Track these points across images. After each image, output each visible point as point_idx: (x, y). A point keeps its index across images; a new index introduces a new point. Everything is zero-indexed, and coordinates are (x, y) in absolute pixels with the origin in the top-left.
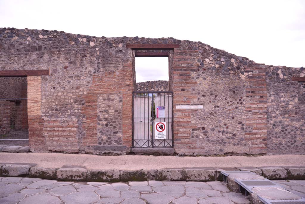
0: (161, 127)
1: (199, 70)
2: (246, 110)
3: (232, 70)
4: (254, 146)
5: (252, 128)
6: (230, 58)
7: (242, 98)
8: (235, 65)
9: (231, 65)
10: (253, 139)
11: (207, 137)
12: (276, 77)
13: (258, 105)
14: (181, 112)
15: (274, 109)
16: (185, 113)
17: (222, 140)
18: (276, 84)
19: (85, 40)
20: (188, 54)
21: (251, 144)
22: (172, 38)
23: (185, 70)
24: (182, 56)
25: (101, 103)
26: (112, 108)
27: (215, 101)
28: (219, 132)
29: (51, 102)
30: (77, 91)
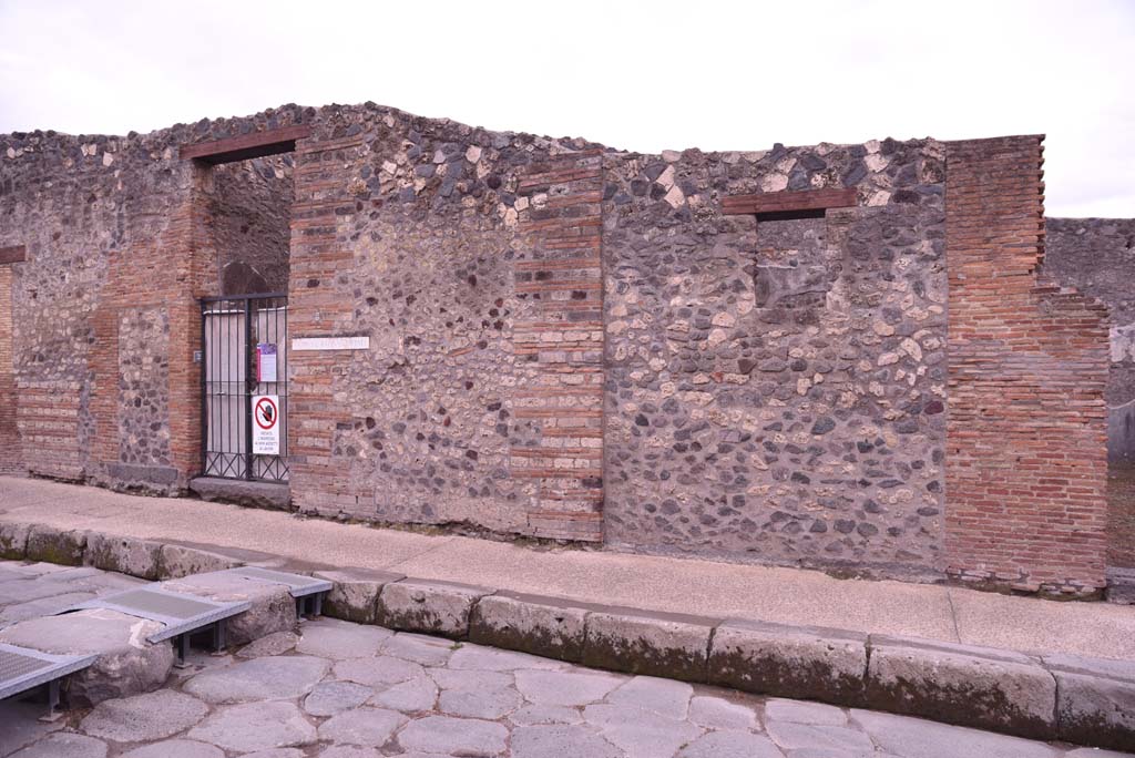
1: (360, 207)
2: (514, 351)
3: (470, 192)
4: (548, 504)
5: (537, 430)
6: (466, 149)
7: (499, 302)
8: (482, 172)
9: (466, 176)
10: (545, 478)
11: (383, 456)
12: (649, 201)
13: (563, 332)
14: (306, 362)
15: (642, 348)
16: (315, 365)
17: (432, 471)
18: (646, 237)
19: (93, 149)
20: (334, 153)
21: (535, 496)
22: (292, 107)
23: (320, 213)
24: (317, 165)
25: (126, 337)
26: (148, 351)
27: (407, 319)
28: (420, 437)
29: (30, 335)
30: (78, 302)
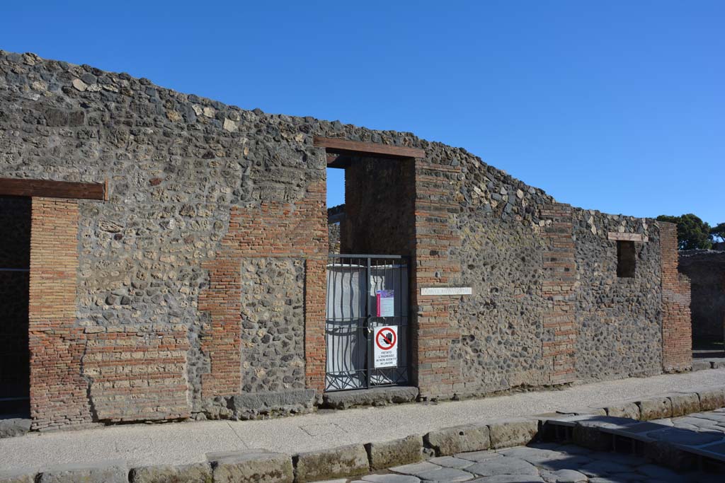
0: (388, 340)
1: (462, 210)
2: (543, 295)
3: (518, 213)
4: (557, 368)
5: (553, 333)
6: (515, 189)
8: (524, 204)
9: (517, 204)
10: (556, 356)
11: (479, 356)
12: (586, 230)
13: (561, 286)
14: (430, 303)
16: (437, 304)
17: (505, 361)
20: (442, 173)
21: (552, 365)
22: (411, 135)
23: (436, 209)
24: (431, 178)
25: (251, 283)
26: (279, 296)
27: (491, 278)
29: (110, 277)
30: (187, 248)
